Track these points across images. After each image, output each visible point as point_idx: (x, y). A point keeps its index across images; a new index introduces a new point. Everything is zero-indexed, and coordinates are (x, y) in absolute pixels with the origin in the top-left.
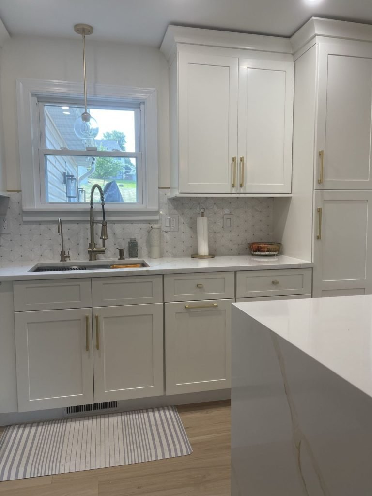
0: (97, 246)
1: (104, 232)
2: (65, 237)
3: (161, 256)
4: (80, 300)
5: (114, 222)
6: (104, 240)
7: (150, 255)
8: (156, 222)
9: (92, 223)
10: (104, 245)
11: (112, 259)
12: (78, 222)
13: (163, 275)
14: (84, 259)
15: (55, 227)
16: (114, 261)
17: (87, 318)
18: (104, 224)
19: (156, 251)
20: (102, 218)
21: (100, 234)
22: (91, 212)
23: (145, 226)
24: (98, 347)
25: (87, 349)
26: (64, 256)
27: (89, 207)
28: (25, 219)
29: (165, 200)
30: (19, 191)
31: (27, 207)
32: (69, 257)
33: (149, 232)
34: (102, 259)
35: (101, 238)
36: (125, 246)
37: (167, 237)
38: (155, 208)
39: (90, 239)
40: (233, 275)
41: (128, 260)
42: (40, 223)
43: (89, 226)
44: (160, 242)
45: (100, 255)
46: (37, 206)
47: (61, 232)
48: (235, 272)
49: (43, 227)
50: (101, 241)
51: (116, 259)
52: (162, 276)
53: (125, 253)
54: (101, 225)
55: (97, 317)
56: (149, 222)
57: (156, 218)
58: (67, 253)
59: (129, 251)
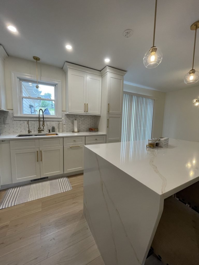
0: (41, 128)
1: (43, 124)
2: (30, 126)
3: (63, 132)
5: (47, 121)
6: (43, 127)
7: (59, 131)
8: (61, 121)
9: (39, 121)
10: (43, 128)
11: (46, 133)
12: (34, 121)
14: (37, 133)
15: (26, 122)
16: (47, 133)
17: (37, 151)
18: (44, 121)
19: (61, 130)
20: (43, 120)
21: (42, 125)
22: (39, 118)
23: (57, 123)
24: (41, 161)
25: (38, 161)
26: (29, 132)
27: (38, 116)
28: (14, 119)
29: (64, 115)
30: (12, 110)
31: (15, 115)
32: (31, 132)
33: (59, 124)
34: (43, 133)
35: (42, 126)
36: (51, 129)
37: (65, 126)
38: (61, 117)
39: (38, 126)
40: (84, 137)
41: (52, 133)
42: (20, 120)
43: (38, 122)
44: (62, 128)
45: (42, 131)
46: (19, 115)
47: (28, 124)
48: (85, 137)
49: (21, 122)
50: (42, 127)
51: (48, 133)
52: (63, 138)
53: (51, 131)
54: (42, 122)
55: (41, 151)
56: (59, 121)
57: (61, 120)
58: (30, 131)
59: (52, 130)
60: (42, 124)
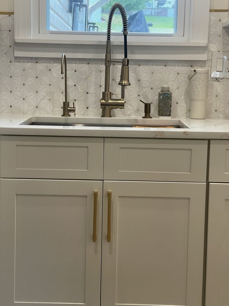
0: (114, 97)
1: (124, 75)
2: (70, 83)
3: (207, 116)
4: (87, 170)
5: (139, 62)
6: (123, 86)
7: (189, 113)
8: (202, 63)
9: (108, 62)
10: (123, 96)
11: (133, 117)
12: (88, 61)
13: (209, 140)
14: (94, 114)
15: (57, 68)
16: (136, 120)
17: (95, 195)
18: (125, 63)
19: (199, 108)
20: (122, 56)
21: (118, 79)
22: (108, 47)
23: (185, 70)
24: (109, 238)
25: (94, 238)
26: (67, 109)
27: (105, 38)
28: (18, 54)
29: (219, 29)
30: (11, 14)
31: (20, 37)
32: (74, 111)
33: (190, 78)
34: (119, 116)
35: (119, 84)
36: (153, 98)
37: (218, 87)
38: (202, 41)
39: (103, 86)
41: (156, 119)
42: (36, 60)
43: (103, 67)
44: (207, 95)
45: (117, 111)
46: (33, 37)
49: (41, 66)
50: (119, 90)
51: (140, 116)
52: (207, 141)
53: (153, 110)
54: (120, 67)
55: (109, 195)
56: (191, 63)
57: (202, 57)
58: (71, 105)
59: (159, 106)
60: (119, 74)
